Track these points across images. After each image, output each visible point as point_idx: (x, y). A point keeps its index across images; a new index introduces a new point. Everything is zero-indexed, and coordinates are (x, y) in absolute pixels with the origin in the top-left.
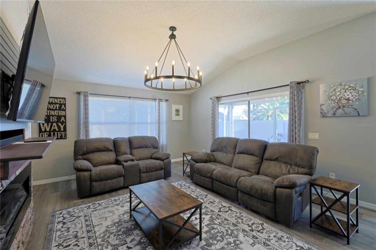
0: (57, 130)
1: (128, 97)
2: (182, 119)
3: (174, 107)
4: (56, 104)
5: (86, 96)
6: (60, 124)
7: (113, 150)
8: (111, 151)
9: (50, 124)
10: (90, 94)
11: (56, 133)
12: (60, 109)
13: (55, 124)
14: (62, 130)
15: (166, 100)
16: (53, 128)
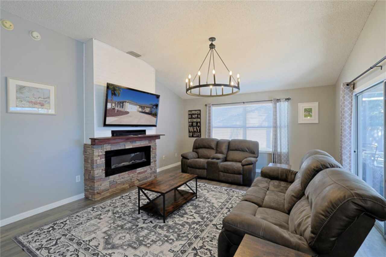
0: (196, 131)
1: (242, 103)
2: (317, 122)
3: (302, 106)
4: (196, 114)
5: (210, 107)
6: (197, 127)
7: (215, 149)
8: (213, 149)
9: (193, 127)
10: (212, 105)
11: (196, 133)
12: (198, 118)
13: (195, 127)
14: (198, 131)
15: (288, 99)
16: (194, 130)
